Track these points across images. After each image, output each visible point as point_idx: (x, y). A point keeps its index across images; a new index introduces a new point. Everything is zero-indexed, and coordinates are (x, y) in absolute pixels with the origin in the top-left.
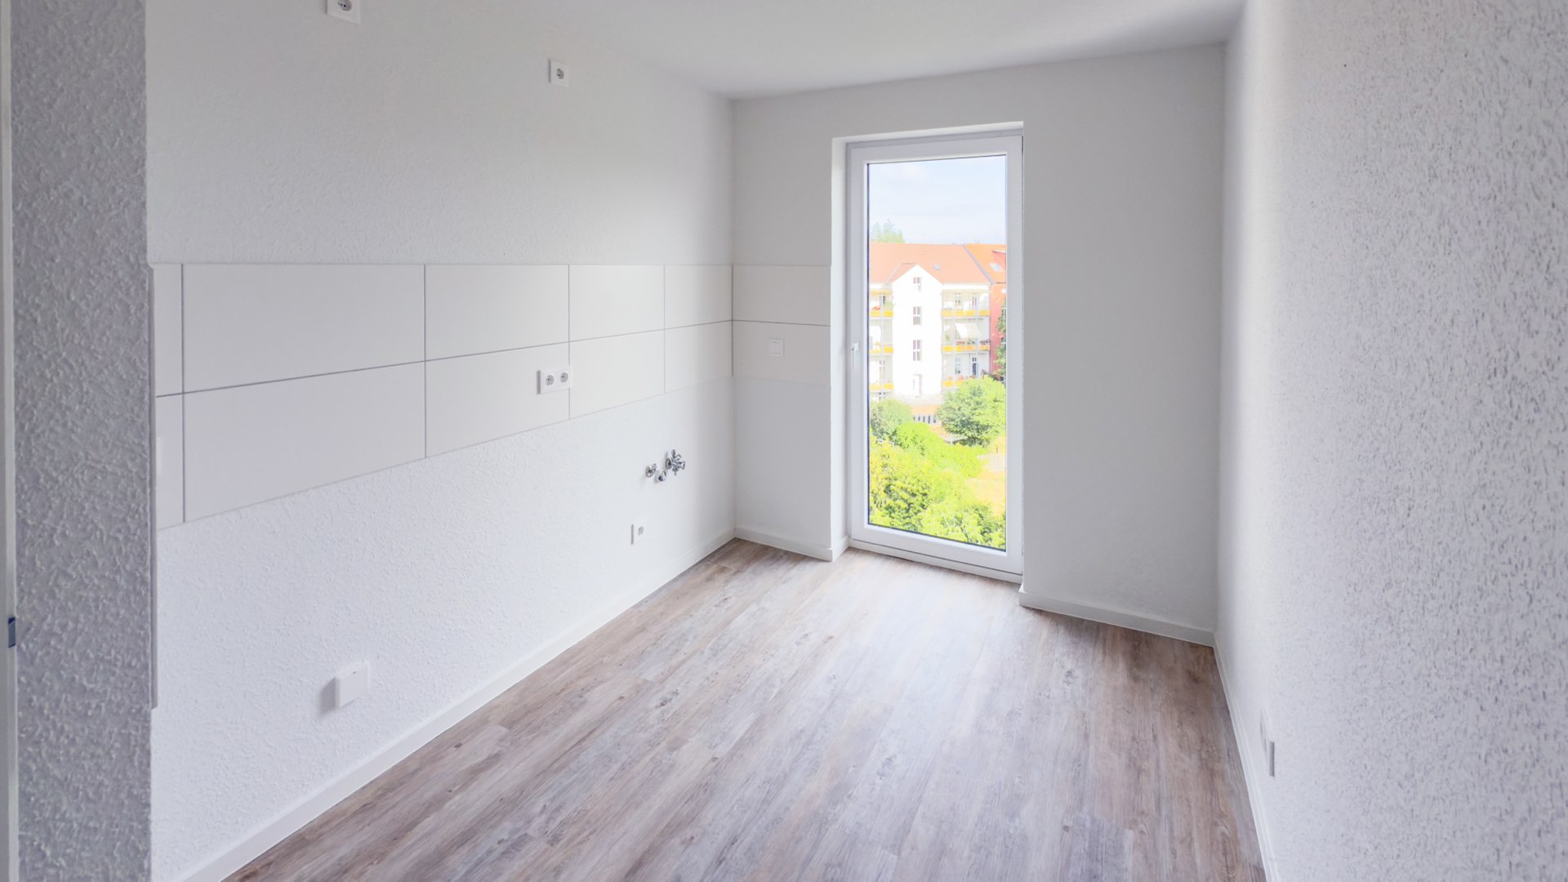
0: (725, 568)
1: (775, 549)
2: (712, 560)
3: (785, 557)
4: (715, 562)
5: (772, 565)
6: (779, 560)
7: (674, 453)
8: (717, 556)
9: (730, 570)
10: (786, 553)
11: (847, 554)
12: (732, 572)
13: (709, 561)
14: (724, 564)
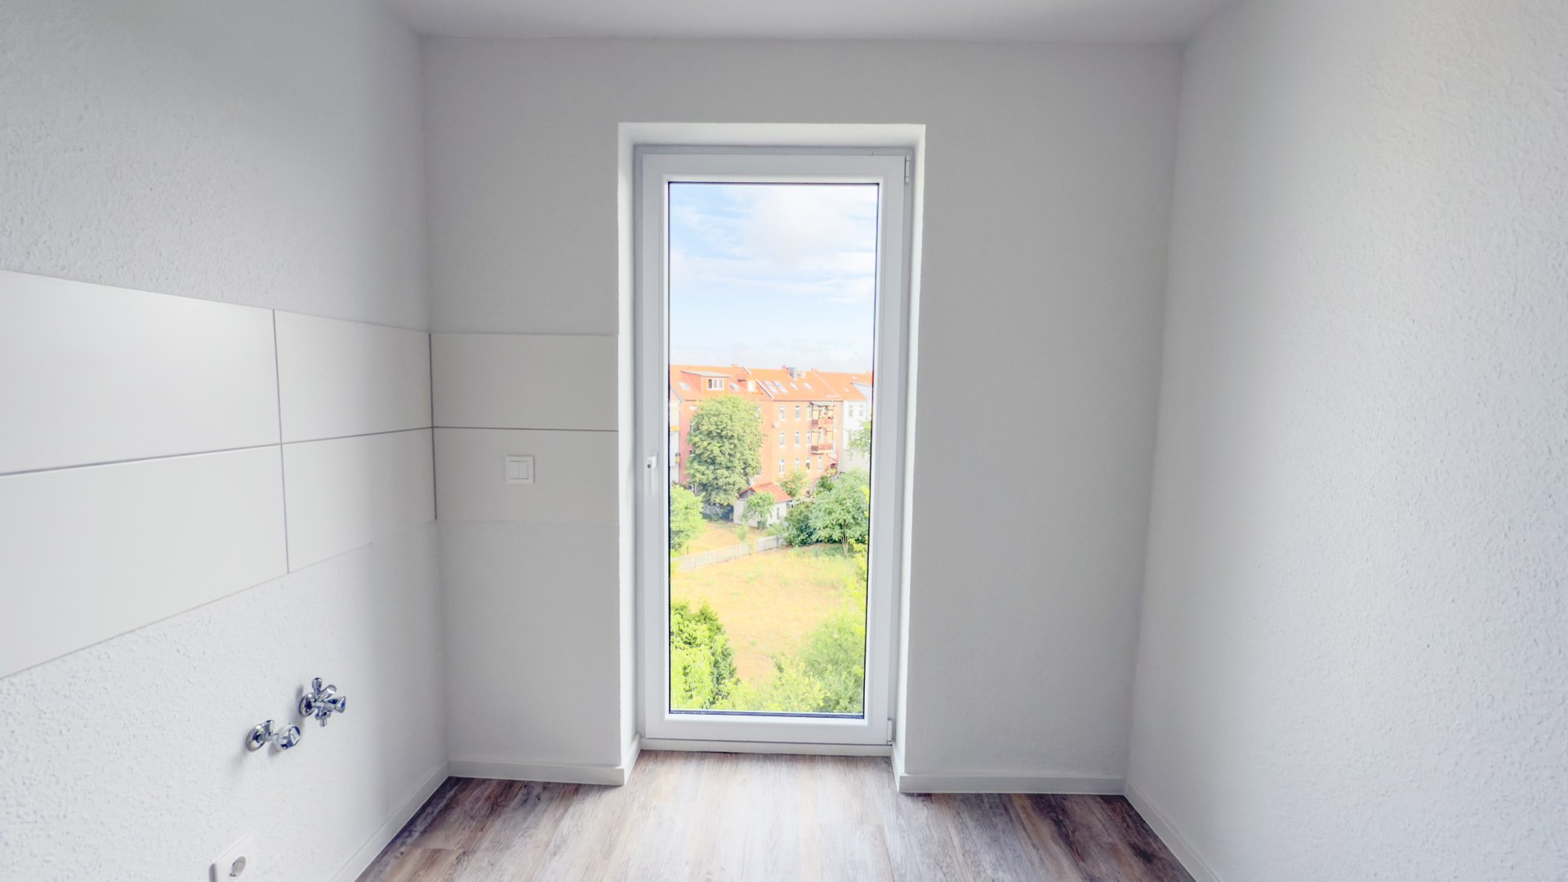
0: (437, 852)
1: (527, 785)
2: (409, 841)
3: (545, 796)
4: (416, 845)
5: (525, 819)
6: (535, 805)
7: (317, 684)
8: (419, 827)
9: (449, 852)
10: (546, 786)
11: (642, 765)
12: (453, 858)
13: (403, 844)
14: (436, 841)
